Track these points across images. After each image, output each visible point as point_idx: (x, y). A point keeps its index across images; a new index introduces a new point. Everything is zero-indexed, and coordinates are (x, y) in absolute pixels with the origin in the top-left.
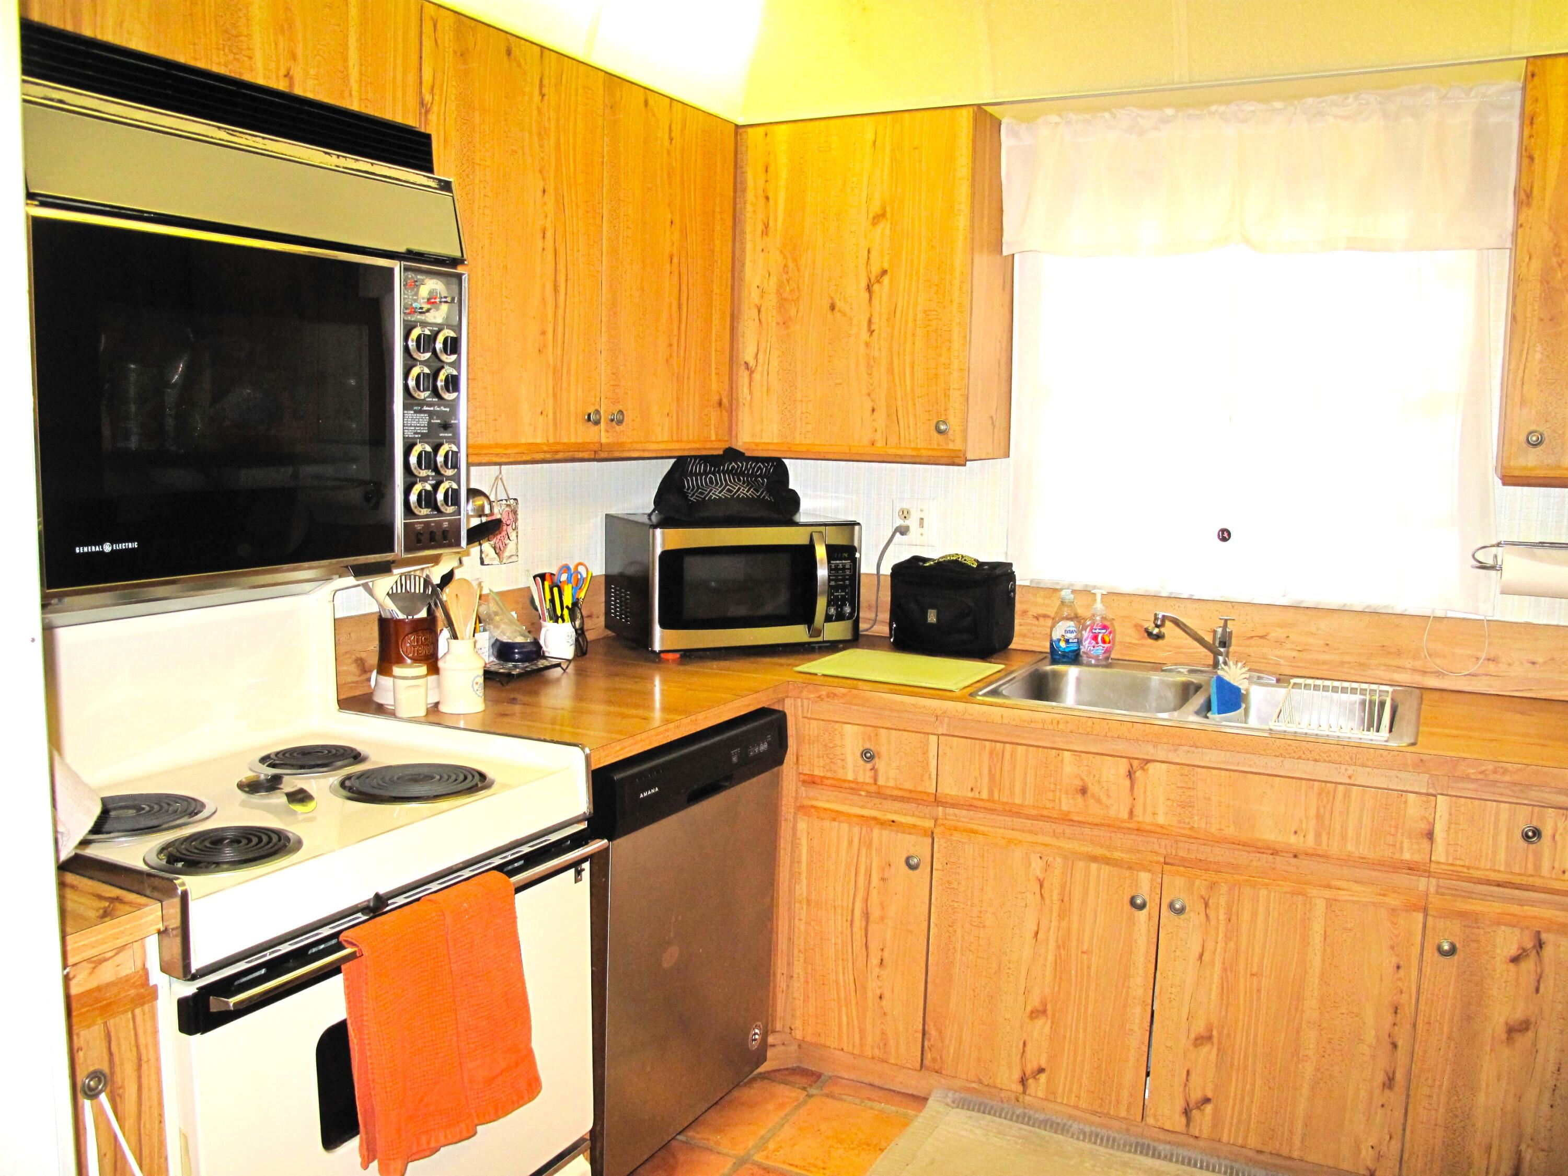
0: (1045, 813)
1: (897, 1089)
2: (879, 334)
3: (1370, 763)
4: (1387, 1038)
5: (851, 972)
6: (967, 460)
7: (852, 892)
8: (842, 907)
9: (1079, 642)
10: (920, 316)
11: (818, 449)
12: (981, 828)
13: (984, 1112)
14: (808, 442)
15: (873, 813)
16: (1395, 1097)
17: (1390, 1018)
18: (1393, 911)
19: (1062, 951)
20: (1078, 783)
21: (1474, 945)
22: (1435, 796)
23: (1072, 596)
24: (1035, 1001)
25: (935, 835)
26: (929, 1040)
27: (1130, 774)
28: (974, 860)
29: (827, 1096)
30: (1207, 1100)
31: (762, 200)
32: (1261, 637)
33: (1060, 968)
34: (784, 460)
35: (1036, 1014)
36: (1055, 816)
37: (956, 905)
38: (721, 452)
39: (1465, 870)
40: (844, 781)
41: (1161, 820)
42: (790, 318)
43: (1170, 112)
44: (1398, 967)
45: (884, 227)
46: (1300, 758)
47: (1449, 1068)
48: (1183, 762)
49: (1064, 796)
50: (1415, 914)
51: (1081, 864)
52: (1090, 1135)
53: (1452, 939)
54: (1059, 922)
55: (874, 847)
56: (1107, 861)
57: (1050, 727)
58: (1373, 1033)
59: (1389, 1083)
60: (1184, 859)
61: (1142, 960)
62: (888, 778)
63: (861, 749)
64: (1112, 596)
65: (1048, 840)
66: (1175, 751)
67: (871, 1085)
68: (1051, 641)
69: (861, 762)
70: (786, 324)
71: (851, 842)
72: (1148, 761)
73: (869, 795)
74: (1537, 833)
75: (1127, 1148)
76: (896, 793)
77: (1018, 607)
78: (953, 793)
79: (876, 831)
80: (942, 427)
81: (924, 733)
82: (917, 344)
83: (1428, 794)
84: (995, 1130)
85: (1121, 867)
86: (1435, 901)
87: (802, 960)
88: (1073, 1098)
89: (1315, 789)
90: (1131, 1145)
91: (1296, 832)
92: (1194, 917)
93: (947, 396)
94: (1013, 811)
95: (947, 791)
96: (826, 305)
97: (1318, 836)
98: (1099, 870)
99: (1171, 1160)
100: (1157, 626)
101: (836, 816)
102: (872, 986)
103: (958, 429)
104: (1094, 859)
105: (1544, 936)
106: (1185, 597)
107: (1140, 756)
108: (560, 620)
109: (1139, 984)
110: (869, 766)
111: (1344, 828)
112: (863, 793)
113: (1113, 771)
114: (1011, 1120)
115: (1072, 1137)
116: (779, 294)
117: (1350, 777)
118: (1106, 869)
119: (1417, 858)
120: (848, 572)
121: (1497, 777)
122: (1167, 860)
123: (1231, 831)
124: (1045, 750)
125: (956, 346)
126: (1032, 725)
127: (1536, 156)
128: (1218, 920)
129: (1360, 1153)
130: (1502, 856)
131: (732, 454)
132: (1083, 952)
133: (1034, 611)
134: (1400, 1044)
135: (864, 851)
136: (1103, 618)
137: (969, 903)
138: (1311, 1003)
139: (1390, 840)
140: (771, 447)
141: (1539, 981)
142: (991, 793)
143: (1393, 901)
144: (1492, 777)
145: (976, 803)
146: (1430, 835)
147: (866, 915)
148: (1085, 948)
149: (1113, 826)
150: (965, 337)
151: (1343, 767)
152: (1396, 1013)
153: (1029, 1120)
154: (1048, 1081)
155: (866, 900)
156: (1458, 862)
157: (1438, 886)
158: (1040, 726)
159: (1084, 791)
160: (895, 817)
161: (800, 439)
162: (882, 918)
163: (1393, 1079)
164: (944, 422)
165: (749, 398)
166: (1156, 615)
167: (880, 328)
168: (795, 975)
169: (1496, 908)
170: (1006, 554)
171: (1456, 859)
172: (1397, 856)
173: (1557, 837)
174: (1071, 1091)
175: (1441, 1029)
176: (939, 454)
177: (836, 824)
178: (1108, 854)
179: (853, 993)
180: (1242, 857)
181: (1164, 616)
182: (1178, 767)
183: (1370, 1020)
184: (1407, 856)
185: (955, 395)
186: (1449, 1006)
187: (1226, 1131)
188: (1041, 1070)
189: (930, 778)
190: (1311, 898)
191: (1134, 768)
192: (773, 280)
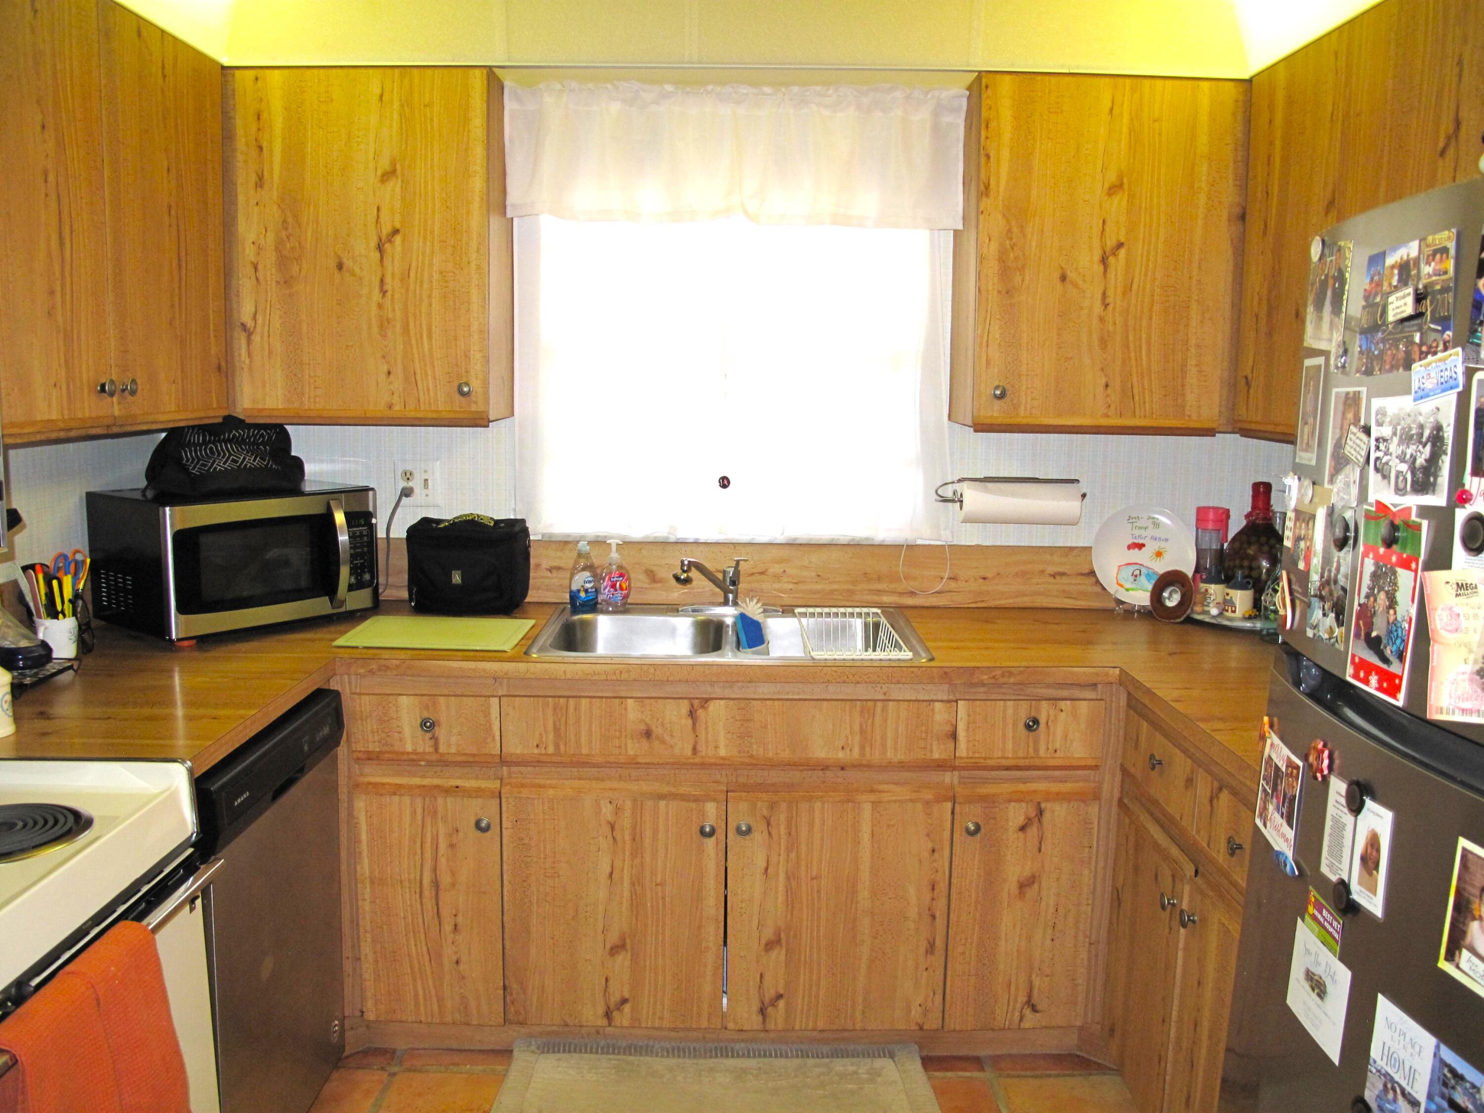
0: (612, 759)
1: (478, 1047)
2: (393, 295)
3: (904, 680)
4: (927, 912)
5: (424, 943)
6: (490, 421)
7: (418, 864)
8: (409, 880)
9: (597, 591)
10: (436, 276)
11: (331, 414)
12: (548, 782)
13: (570, 1052)
14: (318, 406)
15: (436, 781)
16: (937, 959)
17: (927, 896)
18: (927, 803)
19: (637, 887)
20: (643, 727)
21: (992, 821)
22: (956, 701)
23: (588, 547)
24: (613, 938)
25: (503, 796)
26: (511, 994)
27: (692, 714)
28: (544, 813)
29: (409, 1070)
30: (780, 996)
31: (254, 152)
32: (762, 573)
33: (636, 903)
34: (286, 427)
35: (615, 950)
36: (623, 761)
37: (529, 860)
38: (220, 420)
39: (982, 761)
40: (403, 753)
41: (722, 752)
42: (292, 277)
43: (669, 88)
44: (933, 851)
45: (394, 186)
46: (844, 682)
47: (977, 927)
48: (738, 696)
49: (629, 742)
50: (945, 803)
51: (649, 804)
52: (673, 1050)
53: (975, 820)
54: (632, 861)
55: (440, 816)
56: (674, 796)
57: (614, 677)
58: (916, 910)
59: (931, 948)
60: (745, 785)
61: (712, 882)
62: (449, 745)
63: (419, 721)
64: (627, 545)
65: (615, 784)
66: (731, 687)
67: (448, 1049)
68: (571, 592)
69: (419, 732)
70: (287, 282)
71: (414, 813)
72: (707, 700)
73: (430, 763)
74: (1036, 721)
75: (708, 1055)
76: (459, 759)
77: (533, 561)
78: (518, 751)
79: (440, 801)
80: (466, 389)
81: (485, 696)
82: (434, 305)
83: (949, 701)
84: (586, 1067)
85: (688, 801)
86: (959, 789)
87: (369, 940)
88: (657, 1021)
89: (858, 708)
90: (711, 1051)
91: (843, 748)
92: (759, 837)
93: (467, 357)
94: (580, 763)
95: (512, 750)
96: (332, 264)
97: (862, 748)
98: (667, 806)
99: (749, 1056)
100: (684, 571)
101: (396, 790)
102: (448, 951)
103: (480, 390)
104: (661, 797)
105: (1043, 805)
106: (691, 541)
107: (699, 696)
108: (61, 616)
109: (712, 905)
110: (429, 735)
111: (884, 738)
112: (423, 763)
113: (675, 713)
114: (597, 1053)
115: (657, 1056)
116: (278, 249)
117: (885, 694)
118: (674, 805)
119: (944, 756)
120: (365, 539)
121: (1005, 680)
122: (730, 788)
123: (786, 755)
124: (609, 700)
125: (475, 307)
126: (596, 677)
127: (991, 155)
128: (779, 835)
129: (910, 1011)
130: (1010, 746)
131: (231, 422)
132: (657, 885)
133: (545, 564)
134: (938, 915)
135: (428, 821)
136: (620, 567)
137: (542, 856)
138: (864, 894)
139: (922, 744)
140: (276, 413)
141: (1040, 843)
142: (557, 746)
143: (928, 795)
144: (1001, 680)
145: (543, 759)
146: (954, 736)
147: (436, 884)
148: (659, 881)
149: (679, 765)
150: (485, 298)
151: (879, 686)
152: (933, 889)
153: (614, 1049)
154: (632, 1009)
155: (435, 869)
156: (977, 755)
157: (960, 777)
158: (604, 677)
159: (648, 734)
160: (458, 782)
161: (311, 403)
162: (453, 885)
163: (934, 943)
164: (467, 384)
165: (247, 361)
166: (682, 562)
167: (393, 290)
168: (363, 958)
169: (1006, 788)
170: (515, 510)
171: (974, 752)
172: (928, 756)
173: (1050, 723)
174: (654, 1014)
175: (970, 896)
176: (461, 416)
177: (396, 799)
178: (673, 790)
179: (427, 964)
180: (795, 776)
181: (689, 562)
182: (736, 702)
183: (913, 900)
184: (936, 756)
185: (476, 355)
186: (975, 876)
187: (798, 1020)
188: (624, 1001)
189: (494, 740)
190: (859, 803)
191: (695, 707)
192: (271, 237)
